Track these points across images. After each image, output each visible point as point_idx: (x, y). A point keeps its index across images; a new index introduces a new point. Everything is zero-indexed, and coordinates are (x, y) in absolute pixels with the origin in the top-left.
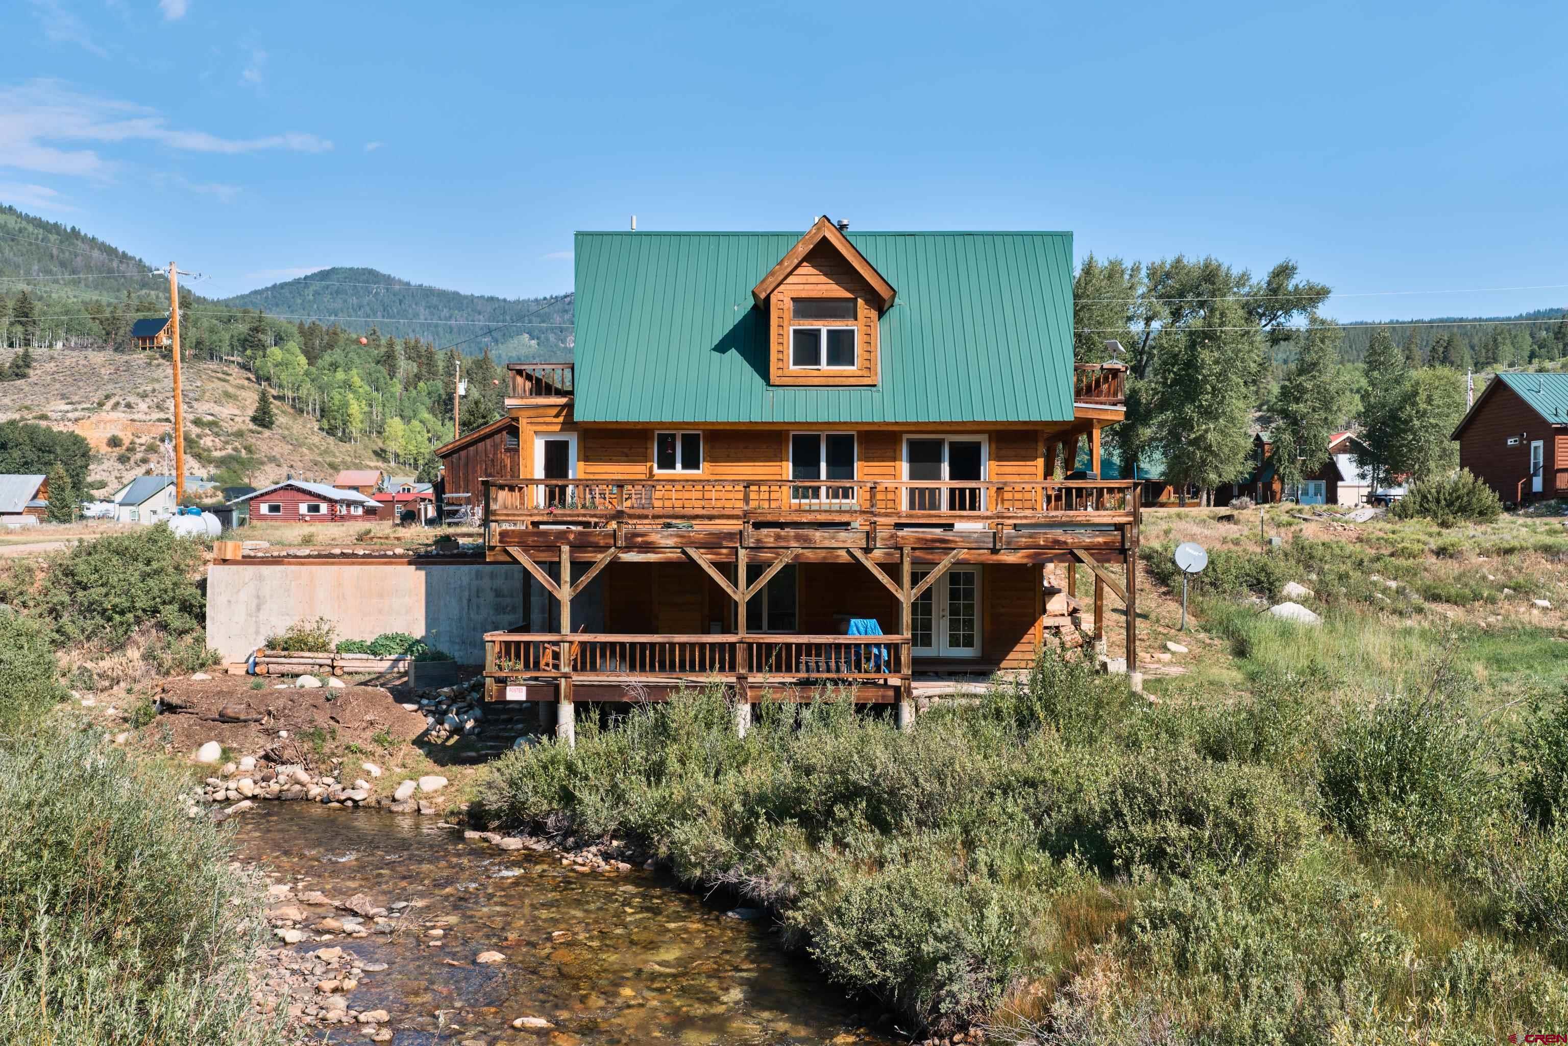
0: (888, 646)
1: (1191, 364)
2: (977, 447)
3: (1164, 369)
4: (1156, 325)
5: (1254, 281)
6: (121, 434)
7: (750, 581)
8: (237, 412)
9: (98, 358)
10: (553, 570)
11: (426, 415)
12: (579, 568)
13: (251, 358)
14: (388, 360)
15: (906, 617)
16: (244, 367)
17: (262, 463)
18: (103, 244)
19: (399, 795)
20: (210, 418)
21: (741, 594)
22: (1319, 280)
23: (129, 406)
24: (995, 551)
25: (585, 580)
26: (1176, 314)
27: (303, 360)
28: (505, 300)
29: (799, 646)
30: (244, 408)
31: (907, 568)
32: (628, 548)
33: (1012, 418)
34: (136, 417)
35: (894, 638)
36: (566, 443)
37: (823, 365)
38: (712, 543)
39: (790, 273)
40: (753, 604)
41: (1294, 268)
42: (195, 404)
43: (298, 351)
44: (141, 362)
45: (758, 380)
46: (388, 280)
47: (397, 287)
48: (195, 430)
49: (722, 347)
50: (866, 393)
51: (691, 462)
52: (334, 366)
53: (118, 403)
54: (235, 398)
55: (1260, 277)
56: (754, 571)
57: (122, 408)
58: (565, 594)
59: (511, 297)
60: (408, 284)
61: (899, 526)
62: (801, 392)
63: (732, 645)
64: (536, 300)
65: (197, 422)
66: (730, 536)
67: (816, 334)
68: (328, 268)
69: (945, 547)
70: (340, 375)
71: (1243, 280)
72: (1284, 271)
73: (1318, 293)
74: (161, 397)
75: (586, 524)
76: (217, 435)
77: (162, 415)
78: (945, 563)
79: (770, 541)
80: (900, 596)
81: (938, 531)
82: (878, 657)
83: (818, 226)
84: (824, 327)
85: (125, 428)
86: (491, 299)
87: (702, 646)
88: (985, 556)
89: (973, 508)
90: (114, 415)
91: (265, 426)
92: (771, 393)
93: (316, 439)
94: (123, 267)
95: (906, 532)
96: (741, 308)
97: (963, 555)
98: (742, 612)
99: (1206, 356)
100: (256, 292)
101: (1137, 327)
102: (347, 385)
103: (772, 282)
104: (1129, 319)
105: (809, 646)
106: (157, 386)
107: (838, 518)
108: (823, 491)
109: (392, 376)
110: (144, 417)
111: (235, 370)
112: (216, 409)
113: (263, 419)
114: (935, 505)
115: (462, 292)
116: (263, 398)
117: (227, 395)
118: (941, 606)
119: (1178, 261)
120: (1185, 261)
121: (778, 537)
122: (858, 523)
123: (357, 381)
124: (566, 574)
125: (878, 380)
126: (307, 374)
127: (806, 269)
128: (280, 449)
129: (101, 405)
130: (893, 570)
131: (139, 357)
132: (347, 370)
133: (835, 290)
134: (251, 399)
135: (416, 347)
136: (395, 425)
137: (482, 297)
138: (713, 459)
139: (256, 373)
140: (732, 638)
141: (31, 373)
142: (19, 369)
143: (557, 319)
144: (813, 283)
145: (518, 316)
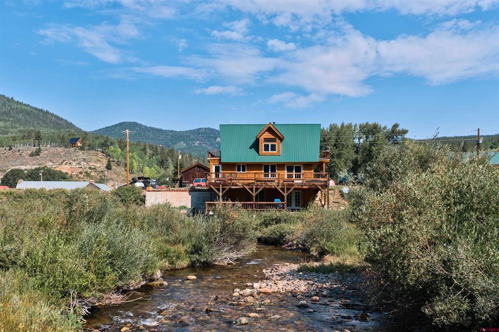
0: (282, 204)
1: (370, 151)
2: (300, 167)
3: (362, 152)
4: (362, 140)
5: (388, 128)
6: (68, 172)
7: (256, 192)
8: (101, 165)
9: (60, 149)
10: (218, 190)
11: (156, 166)
12: (223, 190)
13: (104, 149)
14: (144, 149)
15: (286, 199)
16: (103, 152)
17: (109, 180)
18: (56, 115)
20: (94, 167)
21: (254, 194)
22: (405, 128)
23: (70, 163)
24: (302, 186)
25: (224, 191)
26: (367, 137)
27: (120, 150)
29: (265, 204)
30: (103, 164)
31: (285, 189)
32: (233, 186)
33: (307, 161)
34: (72, 167)
35: (283, 203)
36: (219, 167)
37: (270, 151)
38: (248, 184)
39: (264, 133)
40: (256, 196)
41: (398, 125)
42: (89, 163)
43: (118, 148)
44: (72, 151)
45: (257, 154)
46: (140, 125)
47: (143, 128)
48: (89, 170)
49: (251, 148)
50: (278, 157)
51: (244, 170)
53: (67, 163)
54: (100, 161)
55: (390, 127)
56: (257, 189)
57: (68, 164)
58: (221, 194)
59: (178, 130)
60: (147, 126)
61: (284, 181)
62: (265, 156)
63: (252, 204)
64: (186, 131)
65: (90, 168)
66: (252, 183)
67: (268, 145)
68: (122, 122)
69: (293, 185)
71: (385, 128)
72: (396, 126)
73: (405, 132)
74: (79, 161)
75: (225, 181)
76: (96, 172)
77: (80, 166)
78: (293, 188)
79: (259, 184)
80: (284, 195)
81: (291, 182)
82: (280, 206)
83: (269, 124)
84: (270, 144)
85: (69, 170)
86: (172, 131)
87: (247, 204)
88: (300, 187)
89: (300, 178)
90: (66, 166)
91: (109, 169)
92: (259, 157)
93: (124, 173)
94: (61, 122)
95: (286, 182)
96: (253, 140)
97: (296, 187)
98: (254, 197)
99: (374, 148)
101: (356, 141)
102: (133, 157)
103: (260, 135)
104: (354, 138)
105: (267, 204)
106: (78, 158)
107: (272, 180)
108: (270, 175)
109: (145, 155)
110: (75, 167)
111: (100, 153)
112: (95, 164)
113: (109, 167)
114: (292, 177)
115: (163, 129)
116: (109, 161)
117: (98, 160)
118: (293, 198)
119: (367, 123)
120: (369, 123)
121: (261, 183)
122: (276, 181)
123: (135, 156)
124: (221, 191)
125: (281, 154)
126: (121, 154)
127: (267, 132)
128: (114, 176)
129: (62, 163)
130: (283, 190)
131: (72, 149)
132: (132, 153)
133: (272, 137)
134: (105, 161)
135: (152, 146)
136: (147, 169)
137: (169, 130)
138: (248, 169)
139: (106, 154)
140: (252, 203)
141: (41, 154)
142: (38, 153)
143: (192, 137)
144: (268, 135)
145: (181, 136)
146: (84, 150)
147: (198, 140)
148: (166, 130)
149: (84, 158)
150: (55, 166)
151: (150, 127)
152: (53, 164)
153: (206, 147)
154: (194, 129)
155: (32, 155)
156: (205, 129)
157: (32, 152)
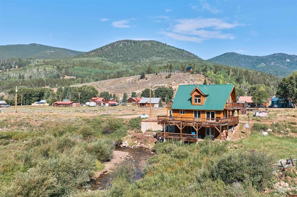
0: (195, 136)
2: (214, 112)
7: (182, 128)
8: (201, 83)
9: (181, 74)
13: (205, 73)
14: (228, 72)
15: (197, 133)
16: (204, 75)
19: (150, 147)
23: (184, 82)
28: (259, 56)
29: (186, 135)
31: (197, 127)
32: (170, 124)
36: (171, 111)
37: (197, 103)
39: (194, 92)
42: (194, 82)
43: (212, 72)
44: (187, 75)
51: (184, 113)
52: (218, 74)
53: (182, 82)
56: (182, 126)
59: (260, 56)
60: (241, 55)
62: (195, 106)
64: (265, 56)
66: (180, 123)
67: (196, 99)
69: (201, 125)
70: (219, 75)
74: (189, 81)
75: (166, 121)
77: (189, 84)
80: (197, 130)
83: (196, 88)
84: (197, 98)
86: (257, 56)
87: (177, 134)
88: (205, 126)
92: (192, 106)
94: (191, 55)
95: (197, 124)
98: (181, 131)
100: (213, 58)
102: (220, 77)
103: (192, 93)
106: (189, 79)
107: (190, 122)
109: (229, 75)
111: (202, 75)
113: (205, 83)
116: (205, 81)
117: (200, 80)
118: (210, 130)
121: (184, 123)
124: (165, 126)
125: (203, 104)
126: (214, 75)
127: (196, 92)
129: (180, 82)
131: (187, 73)
133: (199, 94)
134: (203, 80)
137: (255, 56)
138: (186, 113)
139: (205, 76)
140: (180, 134)
141: (171, 77)
142: (169, 76)
143: (269, 60)
144: (196, 93)
145: (262, 59)
146: (193, 74)
147: (274, 61)
148: (253, 56)
149: (192, 79)
150: (176, 84)
151: (243, 55)
152: (175, 83)
153: (279, 65)
154: (271, 54)
155: (166, 78)
156: (279, 54)
157: (167, 76)
